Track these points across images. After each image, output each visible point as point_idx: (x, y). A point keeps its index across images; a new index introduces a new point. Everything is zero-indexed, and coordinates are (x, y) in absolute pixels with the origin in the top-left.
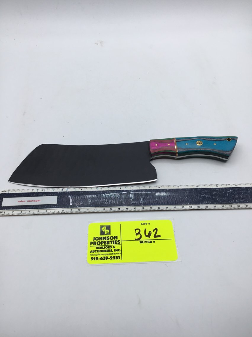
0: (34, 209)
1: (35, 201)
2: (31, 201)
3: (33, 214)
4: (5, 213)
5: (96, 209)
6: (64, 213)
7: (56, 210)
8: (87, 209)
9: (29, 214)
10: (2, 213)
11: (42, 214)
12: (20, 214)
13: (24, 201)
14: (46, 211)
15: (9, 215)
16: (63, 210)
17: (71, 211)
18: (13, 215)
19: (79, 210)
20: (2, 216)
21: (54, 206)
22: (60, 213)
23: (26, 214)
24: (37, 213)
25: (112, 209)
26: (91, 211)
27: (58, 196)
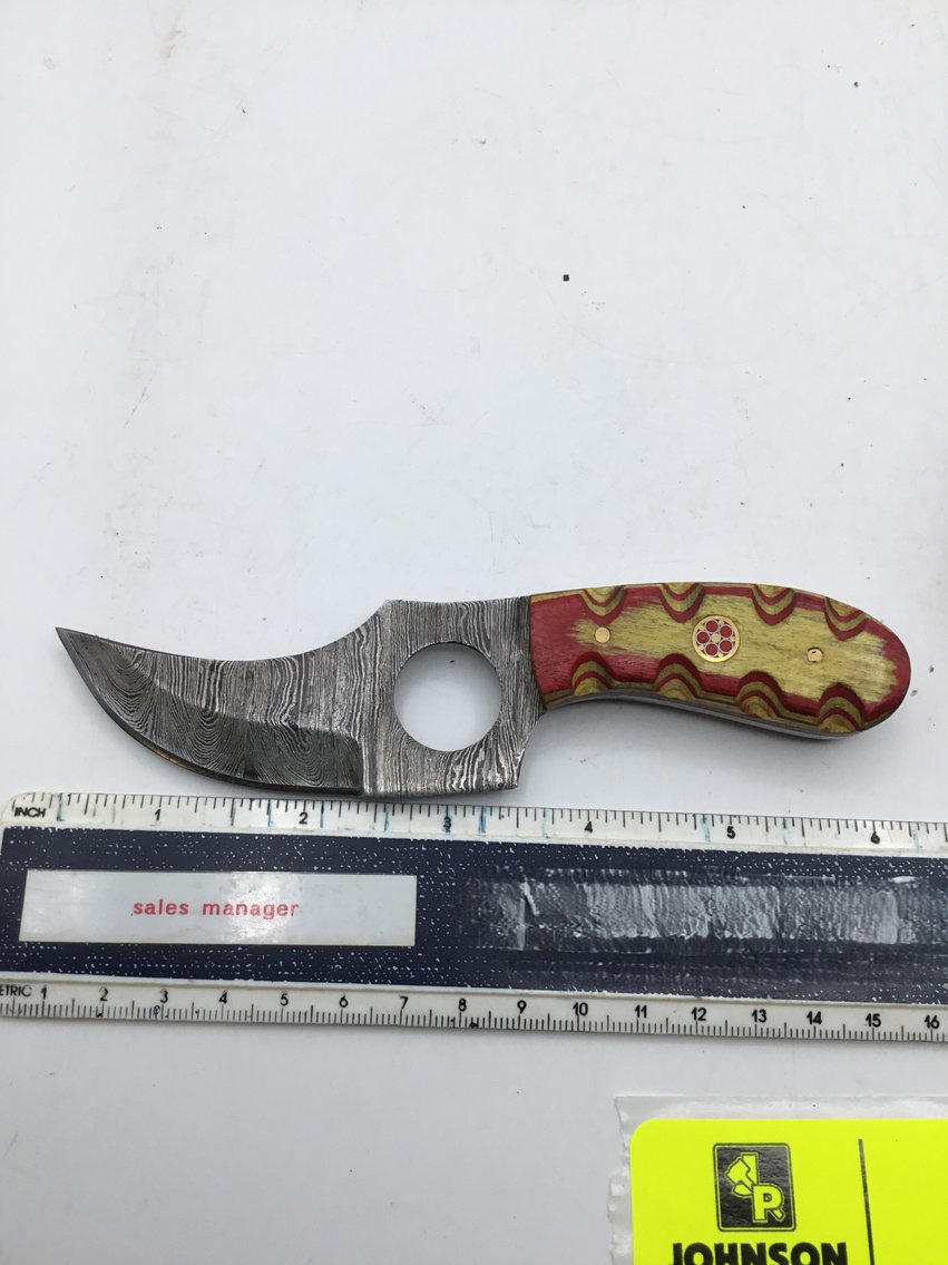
0: (251, 982)
1: (255, 910)
3: (249, 1020)
4: (44, 997)
5: (702, 1012)
6: (469, 1022)
7: (411, 997)
8: (638, 1009)
9: (219, 1019)
10: (29, 995)
11: (311, 1022)
12: (156, 1014)
13: (178, 910)
14: (343, 1003)
15: (75, 1015)
16: (463, 1003)
17: (522, 1010)
18: (105, 1016)
19: (576, 1006)
20: (25, 1018)
21: (395, 968)
22: (445, 1025)
23: (195, 1018)
24: (279, 1014)
25: (820, 1022)
26: (670, 1026)
27: (419, 879)
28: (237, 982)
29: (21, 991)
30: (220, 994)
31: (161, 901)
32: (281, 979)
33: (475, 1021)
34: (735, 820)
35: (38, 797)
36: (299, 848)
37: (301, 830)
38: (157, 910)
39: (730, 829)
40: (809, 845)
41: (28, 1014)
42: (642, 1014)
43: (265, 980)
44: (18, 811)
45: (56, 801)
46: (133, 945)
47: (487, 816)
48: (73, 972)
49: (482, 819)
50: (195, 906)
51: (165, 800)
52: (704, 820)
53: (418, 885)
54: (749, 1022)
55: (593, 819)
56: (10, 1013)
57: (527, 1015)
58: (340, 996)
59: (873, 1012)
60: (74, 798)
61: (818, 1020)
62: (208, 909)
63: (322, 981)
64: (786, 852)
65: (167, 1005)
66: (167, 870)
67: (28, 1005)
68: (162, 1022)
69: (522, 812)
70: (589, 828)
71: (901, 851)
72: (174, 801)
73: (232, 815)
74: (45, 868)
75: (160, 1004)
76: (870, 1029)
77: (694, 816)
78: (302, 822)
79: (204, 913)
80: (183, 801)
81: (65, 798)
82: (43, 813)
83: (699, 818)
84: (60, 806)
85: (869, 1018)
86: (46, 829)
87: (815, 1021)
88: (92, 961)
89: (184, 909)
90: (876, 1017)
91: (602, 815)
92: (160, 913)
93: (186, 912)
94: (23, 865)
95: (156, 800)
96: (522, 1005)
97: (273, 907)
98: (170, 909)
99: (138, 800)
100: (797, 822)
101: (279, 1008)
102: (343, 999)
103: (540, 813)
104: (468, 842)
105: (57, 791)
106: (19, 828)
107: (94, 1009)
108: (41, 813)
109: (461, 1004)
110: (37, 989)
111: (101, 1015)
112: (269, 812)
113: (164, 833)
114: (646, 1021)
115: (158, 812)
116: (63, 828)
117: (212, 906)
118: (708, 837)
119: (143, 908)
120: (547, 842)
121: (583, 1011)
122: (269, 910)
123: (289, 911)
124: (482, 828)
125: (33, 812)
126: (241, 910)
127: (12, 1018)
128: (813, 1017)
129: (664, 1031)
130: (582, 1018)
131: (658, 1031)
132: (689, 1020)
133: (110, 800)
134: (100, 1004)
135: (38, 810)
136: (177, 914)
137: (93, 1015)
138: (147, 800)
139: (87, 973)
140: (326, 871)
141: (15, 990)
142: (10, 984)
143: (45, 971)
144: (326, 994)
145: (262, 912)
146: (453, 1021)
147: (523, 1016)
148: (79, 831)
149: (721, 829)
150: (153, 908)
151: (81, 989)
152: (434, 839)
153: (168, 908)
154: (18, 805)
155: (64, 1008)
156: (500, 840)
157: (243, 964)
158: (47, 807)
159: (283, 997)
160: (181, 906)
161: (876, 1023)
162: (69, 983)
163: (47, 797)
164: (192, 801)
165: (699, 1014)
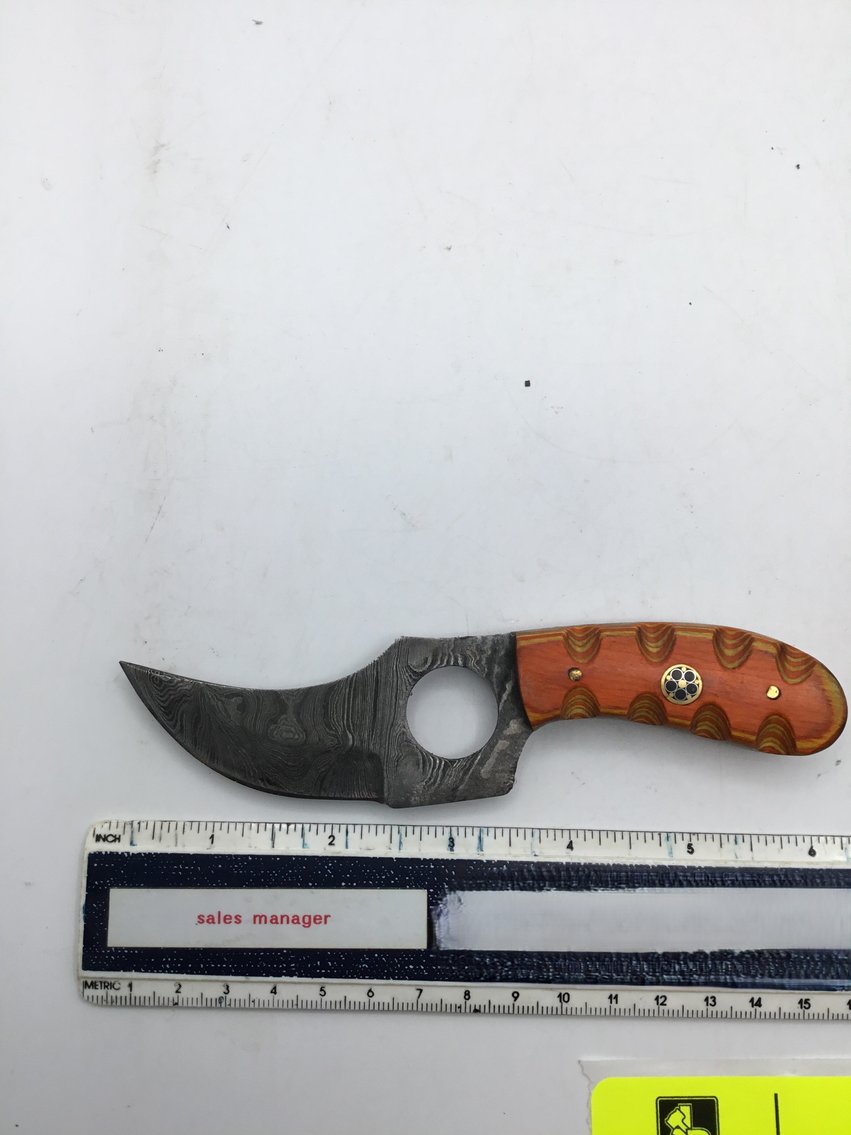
0: (295, 979)
1: (296, 920)
2: (274, 920)
3: (295, 1007)
4: (131, 990)
5: (663, 999)
6: (473, 1009)
7: (424, 989)
8: (610, 997)
9: (271, 1006)
10: (118, 989)
11: (344, 1007)
12: (220, 1003)
13: (234, 920)
14: (371, 994)
15: (157, 1004)
16: (467, 994)
17: (516, 999)
18: (180, 1004)
19: (560, 996)
20: (116, 1006)
21: (411, 967)
22: (453, 1010)
23: (252, 1006)
24: (319, 1002)
25: (760, 1006)
26: (637, 1011)
27: (429, 893)
28: (284, 978)
29: (112, 986)
30: (270, 987)
31: (219, 913)
32: (319, 976)
33: (477, 1008)
34: (694, 838)
35: (114, 825)
36: (329, 868)
37: (331, 852)
38: (216, 920)
39: (690, 846)
40: (756, 859)
41: (119, 1003)
42: (614, 1001)
43: (307, 976)
44: (98, 838)
45: (128, 828)
46: (199, 949)
47: (484, 836)
48: (152, 972)
49: (480, 838)
50: (247, 917)
51: (217, 825)
52: (668, 838)
53: (428, 898)
54: (702, 1006)
55: (573, 838)
56: (104, 1003)
57: (519, 1002)
58: (367, 989)
59: (804, 997)
60: (143, 825)
61: (759, 1004)
62: (258, 919)
63: (353, 977)
64: (737, 865)
65: (228, 996)
66: (223, 887)
67: (119, 997)
68: (226, 1008)
69: (514, 832)
70: (570, 846)
71: (833, 863)
72: (225, 826)
73: (273, 839)
74: (123, 886)
75: (224, 995)
76: (801, 1011)
77: (660, 835)
78: (331, 844)
79: (255, 922)
80: (232, 826)
81: (136, 825)
82: (119, 839)
83: (664, 836)
84: (132, 832)
85: (801, 1002)
86: (123, 853)
87: (756, 1005)
88: (167, 962)
89: (238, 919)
90: (807, 1001)
91: (581, 834)
92: (219, 922)
93: (240, 922)
94: (105, 884)
95: (210, 825)
96: (516, 995)
97: (310, 917)
98: (227, 919)
99: (195, 825)
100: (747, 838)
101: (318, 998)
102: (370, 991)
103: (529, 832)
104: (469, 860)
105: (128, 819)
106: (100, 853)
107: (171, 999)
108: (117, 839)
109: (466, 994)
110: (125, 985)
111: (177, 1004)
112: (303, 835)
113: (218, 855)
114: (617, 1007)
115: (212, 837)
116: (136, 853)
117: (260, 917)
118: (671, 853)
119: (205, 919)
120: (535, 860)
121: (566, 999)
122: (307, 920)
123: (323, 920)
124: (480, 847)
125: (110, 839)
126: (285, 919)
127: (107, 1006)
128: (755, 1001)
129: (632, 1014)
130: (565, 1005)
131: (627, 1014)
132: (652, 1005)
133: (173, 825)
134: (175, 995)
135: (115, 836)
136: (233, 924)
137: (171, 1004)
138: (203, 826)
139: (164, 972)
140: (351, 887)
141: (108, 985)
142: (103, 980)
143: (130, 970)
144: (356, 987)
145: (301, 921)
146: (460, 1007)
147: (517, 1003)
148: (149, 856)
149: (682, 846)
150: (213, 919)
151: (159, 984)
152: (440, 858)
153: (225, 919)
154: (97, 832)
155: (147, 999)
156: (496, 858)
157: (288, 964)
158: (121, 833)
159: (321, 990)
160: (236, 917)
161: (807, 1006)
162: (150, 979)
163: (121, 825)
164: (240, 826)
165: (661, 1001)
